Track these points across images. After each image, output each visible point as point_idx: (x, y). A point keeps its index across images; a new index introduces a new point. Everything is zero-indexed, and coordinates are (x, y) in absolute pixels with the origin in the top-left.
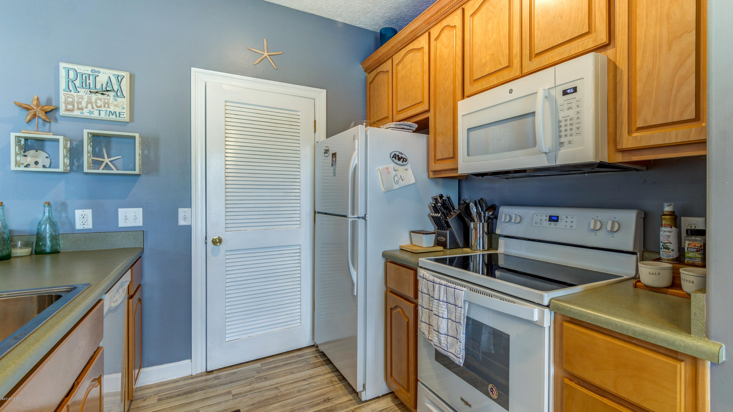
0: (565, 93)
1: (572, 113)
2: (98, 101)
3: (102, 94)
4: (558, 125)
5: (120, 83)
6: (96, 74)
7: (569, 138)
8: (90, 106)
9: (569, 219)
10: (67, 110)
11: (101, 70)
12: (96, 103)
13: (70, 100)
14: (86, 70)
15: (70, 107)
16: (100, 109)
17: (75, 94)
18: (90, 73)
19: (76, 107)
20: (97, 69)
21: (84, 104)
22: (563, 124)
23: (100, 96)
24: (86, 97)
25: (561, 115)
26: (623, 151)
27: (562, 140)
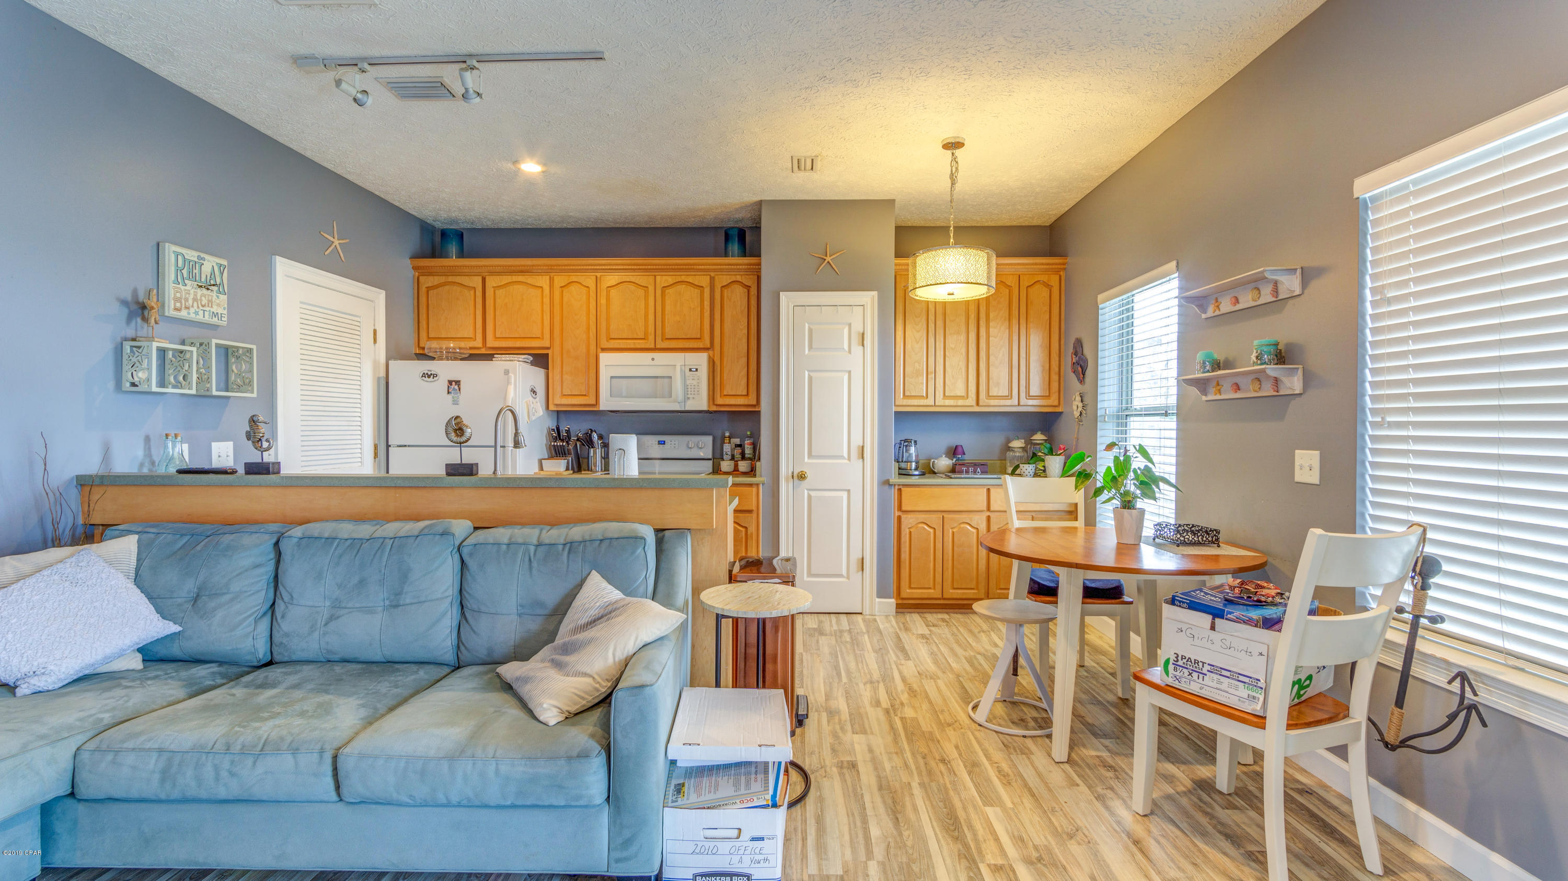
0: (690, 370)
1: (695, 382)
2: (203, 298)
3: (208, 289)
4: (685, 387)
5: (222, 274)
6: (202, 261)
7: (693, 396)
8: (195, 304)
9: (673, 443)
10: (176, 309)
11: (207, 257)
12: (201, 300)
13: (178, 295)
14: (192, 255)
15: (178, 305)
16: (204, 309)
17: (183, 288)
18: (197, 260)
19: (183, 306)
20: (203, 255)
21: (190, 302)
22: (689, 387)
23: (204, 291)
24: (192, 292)
25: (688, 382)
26: (717, 405)
27: (689, 396)
